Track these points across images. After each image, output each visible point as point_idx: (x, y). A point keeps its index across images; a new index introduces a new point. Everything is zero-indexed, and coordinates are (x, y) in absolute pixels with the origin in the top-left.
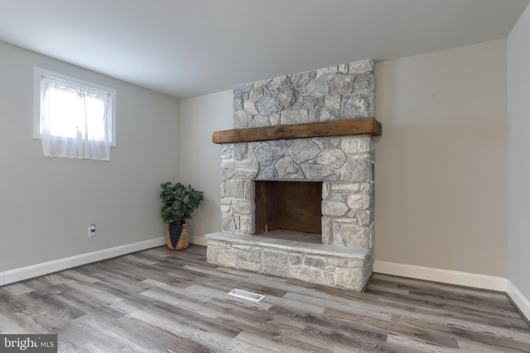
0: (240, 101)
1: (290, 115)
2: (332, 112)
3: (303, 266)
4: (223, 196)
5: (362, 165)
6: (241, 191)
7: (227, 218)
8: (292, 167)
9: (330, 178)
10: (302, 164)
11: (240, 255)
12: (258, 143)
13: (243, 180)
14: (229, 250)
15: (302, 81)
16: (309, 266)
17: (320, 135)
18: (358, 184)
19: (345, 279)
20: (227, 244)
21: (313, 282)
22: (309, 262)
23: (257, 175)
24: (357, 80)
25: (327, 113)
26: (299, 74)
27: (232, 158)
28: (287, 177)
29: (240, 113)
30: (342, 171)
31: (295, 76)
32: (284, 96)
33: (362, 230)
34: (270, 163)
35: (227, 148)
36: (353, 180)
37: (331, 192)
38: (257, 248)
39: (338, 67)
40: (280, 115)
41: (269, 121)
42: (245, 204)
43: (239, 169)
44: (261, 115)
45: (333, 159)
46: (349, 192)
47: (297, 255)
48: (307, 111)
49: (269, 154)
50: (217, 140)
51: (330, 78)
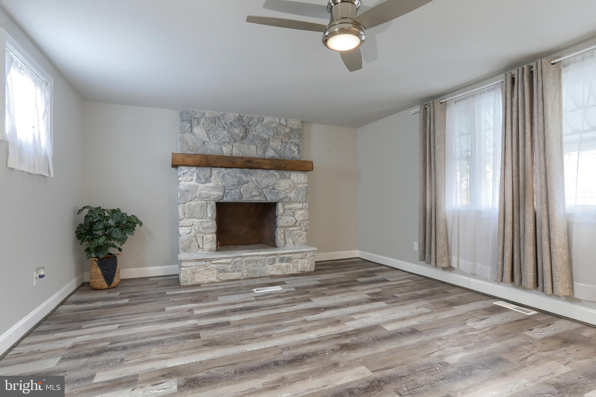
0: (189, 125)
1: (241, 148)
2: (275, 151)
3: (278, 264)
4: (182, 218)
5: (304, 191)
6: (204, 212)
7: (188, 240)
8: (257, 191)
9: (284, 200)
10: (264, 189)
11: (221, 269)
12: (224, 169)
13: (207, 202)
14: (209, 267)
15: (252, 122)
16: (282, 263)
17: (280, 168)
18: (302, 204)
19: (306, 265)
20: (206, 261)
21: (284, 274)
22: (282, 260)
23: (223, 197)
24: (292, 132)
25: (273, 151)
26: (250, 116)
27: (193, 181)
28: (251, 199)
29: (188, 137)
30: (292, 195)
31: (247, 116)
32: (236, 131)
33: (305, 233)
34: (236, 187)
35: (188, 171)
36: (299, 201)
37: (284, 209)
38: (238, 259)
39: (280, 119)
40: (233, 147)
41: (221, 149)
42: (210, 224)
43: (203, 191)
44: (212, 143)
45: (287, 186)
46: (296, 209)
47: (273, 257)
48: (256, 147)
49: (235, 180)
50: (178, 161)
51: (274, 125)
